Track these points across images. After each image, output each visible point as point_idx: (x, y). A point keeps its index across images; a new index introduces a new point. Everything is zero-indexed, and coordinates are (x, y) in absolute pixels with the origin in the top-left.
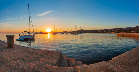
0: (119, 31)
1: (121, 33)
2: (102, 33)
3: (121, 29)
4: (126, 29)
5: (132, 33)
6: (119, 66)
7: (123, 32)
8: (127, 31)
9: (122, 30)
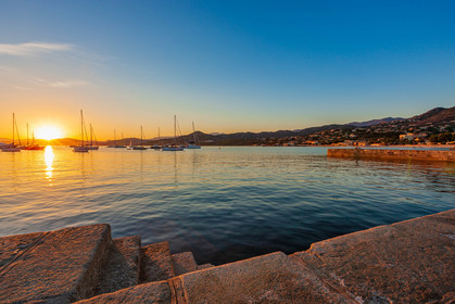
0: (338, 135)
1: (346, 146)
2: (271, 145)
3: (348, 129)
4: (369, 127)
5: (405, 142)
6: (342, 282)
7: (354, 139)
8: (377, 135)
9: (350, 132)
